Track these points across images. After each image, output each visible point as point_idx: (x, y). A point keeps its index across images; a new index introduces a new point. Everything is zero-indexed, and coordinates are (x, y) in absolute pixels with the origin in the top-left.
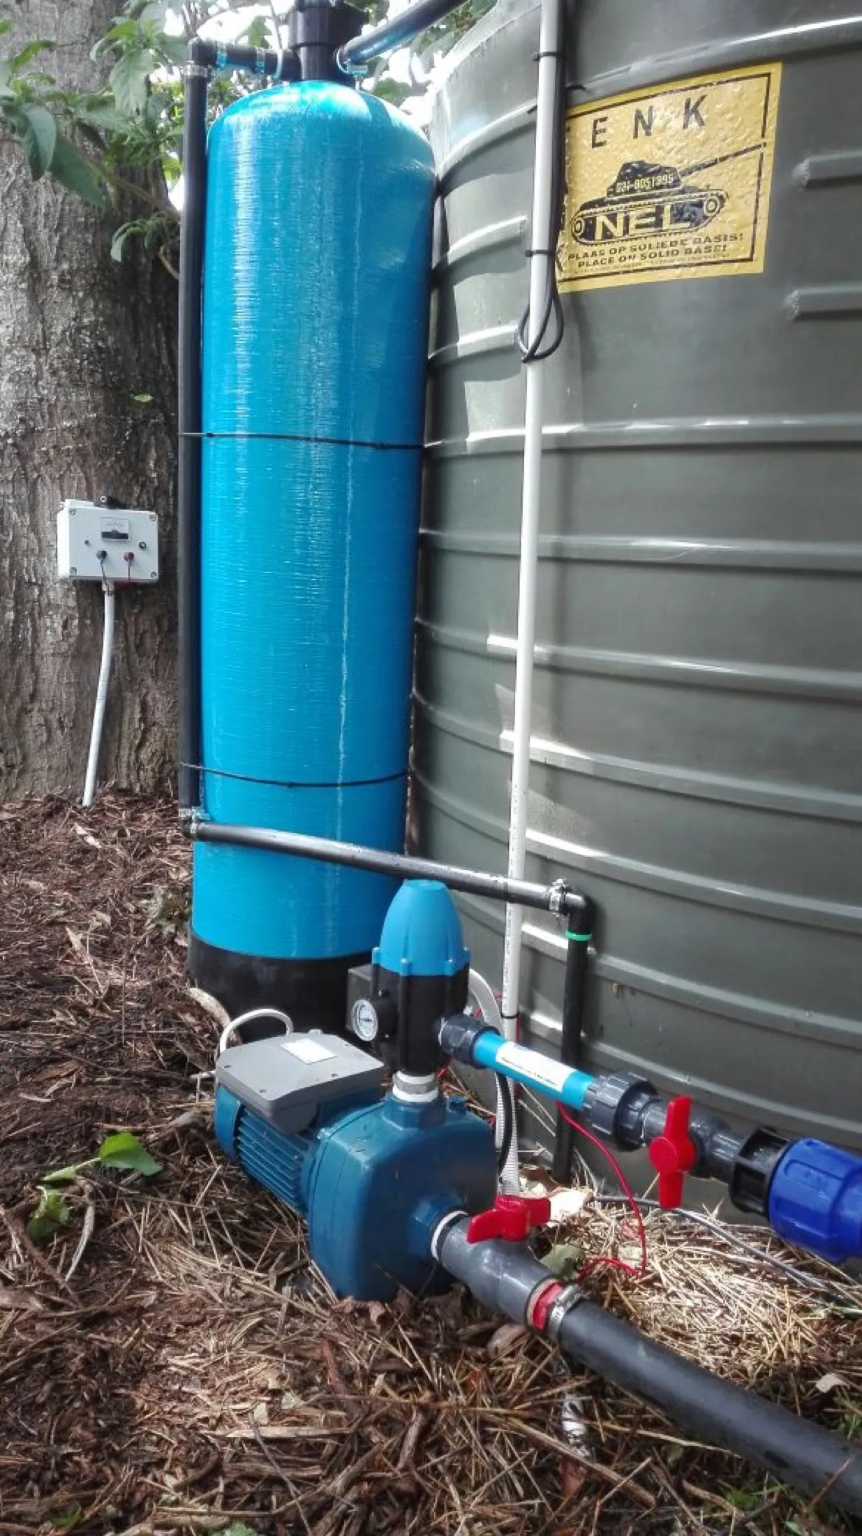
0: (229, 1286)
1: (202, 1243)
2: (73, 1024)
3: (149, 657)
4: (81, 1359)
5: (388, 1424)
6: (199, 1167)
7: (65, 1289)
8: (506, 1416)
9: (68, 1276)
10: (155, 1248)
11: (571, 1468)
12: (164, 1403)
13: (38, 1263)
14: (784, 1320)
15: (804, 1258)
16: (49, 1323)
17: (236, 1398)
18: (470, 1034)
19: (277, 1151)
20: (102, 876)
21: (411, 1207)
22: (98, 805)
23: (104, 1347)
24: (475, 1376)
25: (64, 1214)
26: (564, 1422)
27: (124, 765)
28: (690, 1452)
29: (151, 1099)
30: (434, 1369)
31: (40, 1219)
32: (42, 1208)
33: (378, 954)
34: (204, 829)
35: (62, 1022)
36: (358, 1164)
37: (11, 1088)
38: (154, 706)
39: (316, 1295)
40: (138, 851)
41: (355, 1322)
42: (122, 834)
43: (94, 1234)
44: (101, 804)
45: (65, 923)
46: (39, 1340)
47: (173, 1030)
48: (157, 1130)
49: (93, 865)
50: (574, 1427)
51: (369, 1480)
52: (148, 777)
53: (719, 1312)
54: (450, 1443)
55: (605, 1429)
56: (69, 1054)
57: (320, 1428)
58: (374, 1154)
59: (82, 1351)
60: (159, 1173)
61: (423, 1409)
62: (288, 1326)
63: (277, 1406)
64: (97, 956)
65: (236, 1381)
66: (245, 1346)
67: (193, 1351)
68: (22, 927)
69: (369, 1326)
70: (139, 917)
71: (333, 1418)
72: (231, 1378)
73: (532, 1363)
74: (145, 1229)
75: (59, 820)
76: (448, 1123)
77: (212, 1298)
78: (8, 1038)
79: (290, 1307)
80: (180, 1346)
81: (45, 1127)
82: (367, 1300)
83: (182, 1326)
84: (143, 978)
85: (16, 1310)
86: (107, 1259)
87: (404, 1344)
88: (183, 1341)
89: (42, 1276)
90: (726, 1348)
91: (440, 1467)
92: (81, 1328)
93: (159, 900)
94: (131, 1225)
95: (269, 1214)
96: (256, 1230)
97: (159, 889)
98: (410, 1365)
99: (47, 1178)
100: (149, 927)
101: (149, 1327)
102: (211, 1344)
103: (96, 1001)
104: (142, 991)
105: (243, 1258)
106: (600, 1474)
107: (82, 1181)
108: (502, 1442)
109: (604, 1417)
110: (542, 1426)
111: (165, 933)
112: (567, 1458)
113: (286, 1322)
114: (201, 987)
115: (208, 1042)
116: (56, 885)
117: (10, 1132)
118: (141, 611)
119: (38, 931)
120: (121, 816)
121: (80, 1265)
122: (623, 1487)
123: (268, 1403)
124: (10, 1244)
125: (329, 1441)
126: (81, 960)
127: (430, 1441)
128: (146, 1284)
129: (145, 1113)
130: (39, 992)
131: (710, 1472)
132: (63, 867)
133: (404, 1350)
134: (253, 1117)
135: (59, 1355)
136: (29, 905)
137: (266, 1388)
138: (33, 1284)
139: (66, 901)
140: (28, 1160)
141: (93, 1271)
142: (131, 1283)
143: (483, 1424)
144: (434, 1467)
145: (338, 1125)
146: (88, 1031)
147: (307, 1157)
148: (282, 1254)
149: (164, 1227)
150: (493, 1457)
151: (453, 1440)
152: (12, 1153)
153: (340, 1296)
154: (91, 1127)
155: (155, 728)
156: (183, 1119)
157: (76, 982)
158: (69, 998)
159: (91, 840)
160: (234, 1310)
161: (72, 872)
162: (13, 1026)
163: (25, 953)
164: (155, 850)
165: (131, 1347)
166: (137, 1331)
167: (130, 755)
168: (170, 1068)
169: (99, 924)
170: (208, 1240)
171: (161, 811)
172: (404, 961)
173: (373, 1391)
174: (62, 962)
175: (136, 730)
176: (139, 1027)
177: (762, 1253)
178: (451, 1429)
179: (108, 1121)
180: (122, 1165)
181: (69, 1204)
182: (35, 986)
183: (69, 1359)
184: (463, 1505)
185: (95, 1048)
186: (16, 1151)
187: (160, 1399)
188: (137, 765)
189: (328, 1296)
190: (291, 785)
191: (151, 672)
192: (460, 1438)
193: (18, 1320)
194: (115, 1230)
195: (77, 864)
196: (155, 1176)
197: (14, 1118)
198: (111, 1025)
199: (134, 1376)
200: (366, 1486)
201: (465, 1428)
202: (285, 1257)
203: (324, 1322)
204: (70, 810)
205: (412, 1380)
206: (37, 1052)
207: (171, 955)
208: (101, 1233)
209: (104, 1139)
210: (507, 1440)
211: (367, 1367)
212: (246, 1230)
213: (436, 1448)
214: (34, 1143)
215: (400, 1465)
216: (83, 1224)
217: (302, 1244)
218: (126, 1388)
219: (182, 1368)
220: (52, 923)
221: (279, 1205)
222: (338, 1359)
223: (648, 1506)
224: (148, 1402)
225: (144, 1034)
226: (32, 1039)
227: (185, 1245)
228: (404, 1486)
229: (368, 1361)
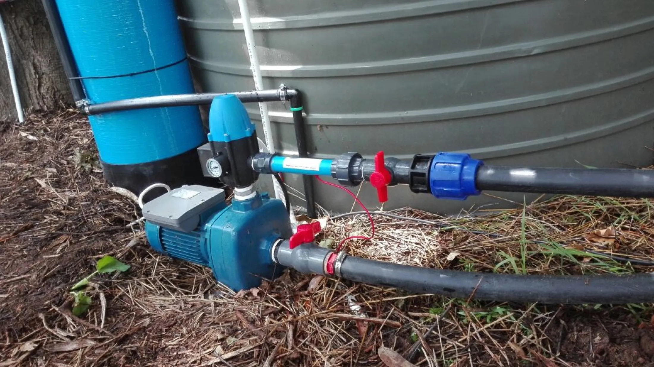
0: (183, 304)
1: (162, 291)
2: (57, 219)
3: (29, 40)
4: (124, 358)
5: (277, 334)
6: (147, 261)
7: (103, 332)
8: (327, 313)
9: (102, 326)
10: (140, 300)
11: (360, 324)
12: (171, 362)
13: (84, 325)
14: (424, 240)
15: (422, 215)
16: (102, 348)
17: (205, 348)
18: (267, 160)
19: (185, 242)
20: (43, 152)
21: (258, 244)
22: (28, 121)
23: (133, 349)
24: (308, 302)
25: (89, 300)
26: (351, 307)
27: (34, 98)
28: (407, 301)
29: (112, 240)
30: (289, 306)
31: (78, 306)
32: (77, 301)
33: (211, 136)
34: (93, 109)
35: (51, 220)
36: (229, 233)
37: (38, 255)
38: (40, 64)
39: (224, 295)
40: (57, 137)
41: (247, 299)
42: (46, 131)
43: (108, 304)
44: (29, 119)
45: (33, 177)
46: (100, 357)
47: (110, 208)
48: (120, 251)
49: (37, 148)
50: (355, 307)
51: (279, 359)
52: (48, 101)
53: (397, 245)
54: (308, 332)
55: (370, 304)
56: (61, 233)
57: (249, 346)
58: (235, 227)
59: (123, 355)
60: (129, 269)
61: (291, 322)
62: (217, 311)
63: (225, 345)
64: (56, 187)
65: (202, 341)
66: (200, 326)
67: (176, 336)
68: (11, 185)
69: (254, 299)
70: (70, 165)
71: (252, 340)
72: (199, 341)
73: (330, 289)
74: (132, 294)
75: (10, 132)
76: (264, 204)
77: (177, 312)
78: (25, 235)
79: (215, 303)
80: (170, 336)
81: (63, 266)
82: (249, 289)
83: (167, 328)
84: (84, 191)
85: (82, 348)
86: (118, 313)
87: (272, 300)
88: (170, 334)
89: (89, 330)
90: (404, 258)
91: (307, 343)
92: (118, 345)
93: (78, 154)
94: (125, 295)
95: (188, 271)
96: (185, 279)
97: (77, 150)
98: (278, 308)
99: (73, 288)
100: (77, 168)
101: (151, 334)
102: (184, 330)
103: (64, 207)
104: (86, 197)
105: (183, 292)
106: (373, 321)
107: (92, 284)
108: (329, 323)
109: (367, 300)
110: (342, 311)
111: (87, 169)
112: (358, 320)
113: (216, 310)
114: (116, 185)
115: (129, 209)
116: (21, 162)
117: (45, 274)
118: (16, 16)
119: (21, 184)
120: (42, 123)
121: (106, 319)
122: (386, 323)
123: (221, 344)
124: (67, 321)
125: (255, 350)
126: (49, 191)
127: (298, 334)
128: (142, 317)
129: (111, 246)
130: (33, 210)
131: (417, 306)
132: (21, 153)
133: (273, 303)
134: (168, 231)
135: (111, 360)
136: (10, 174)
137: (218, 339)
138: (86, 335)
139: (29, 168)
140: (60, 283)
141: (114, 320)
142: (135, 319)
143: (318, 320)
144: (304, 344)
145: (213, 220)
146: (66, 220)
147: (202, 240)
148: (201, 285)
149: (141, 290)
150: (328, 331)
151: (308, 330)
152: (50, 283)
153: (236, 291)
154: (87, 259)
155: (44, 76)
156: (131, 243)
157: (50, 201)
158: (50, 209)
159: (31, 137)
160: (190, 313)
161: (27, 154)
162: (26, 228)
163: (18, 195)
164: (66, 134)
165: (146, 345)
166: (146, 338)
167: (36, 92)
168: (115, 225)
169: (50, 174)
170: (164, 289)
171: (61, 116)
172: (225, 135)
173: (266, 324)
174: (39, 195)
175: (34, 79)
176: (92, 212)
177: (405, 218)
178: (306, 326)
179: (94, 255)
180: (110, 270)
181: (90, 295)
182: (30, 208)
183: (118, 360)
184: (323, 353)
185: (73, 227)
186: (52, 281)
187: (169, 361)
188: (41, 97)
189: (230, 293)
190: (132, 75)
191: (32, 47)
192: (311, 328)
193: (85, 352)
194: (117, 299)
195: (28, 150)
196: (128, 271)
197: (45, 267)
198: (77, 214)
199: (152, 356)
200: (279, 362)
201: (311, 323)
202: (203, 285)
203: (233, 304)
204: (14, 126)
205: (281, 313)
206: (44, 236)
207: (95, 178)
208: (111, 303)
209: (96, 263)
210: (331, 322)
211: (259, 315)
212: (180, 280)
213: (302, 336)
214: (60, 275)
215: (290, 348)
216: (100, 301)
217: (208, 278)
218: (151, 362)
219: (174, 345)
220: (27, 179)
221: (191, 266)
222: (245, 316)
223: (398, 327)
224: (164, 364)
225: (96, 214)
226: (39, 231)
227: (154, 295)
228: (295, 356)
229: (259, 312)
